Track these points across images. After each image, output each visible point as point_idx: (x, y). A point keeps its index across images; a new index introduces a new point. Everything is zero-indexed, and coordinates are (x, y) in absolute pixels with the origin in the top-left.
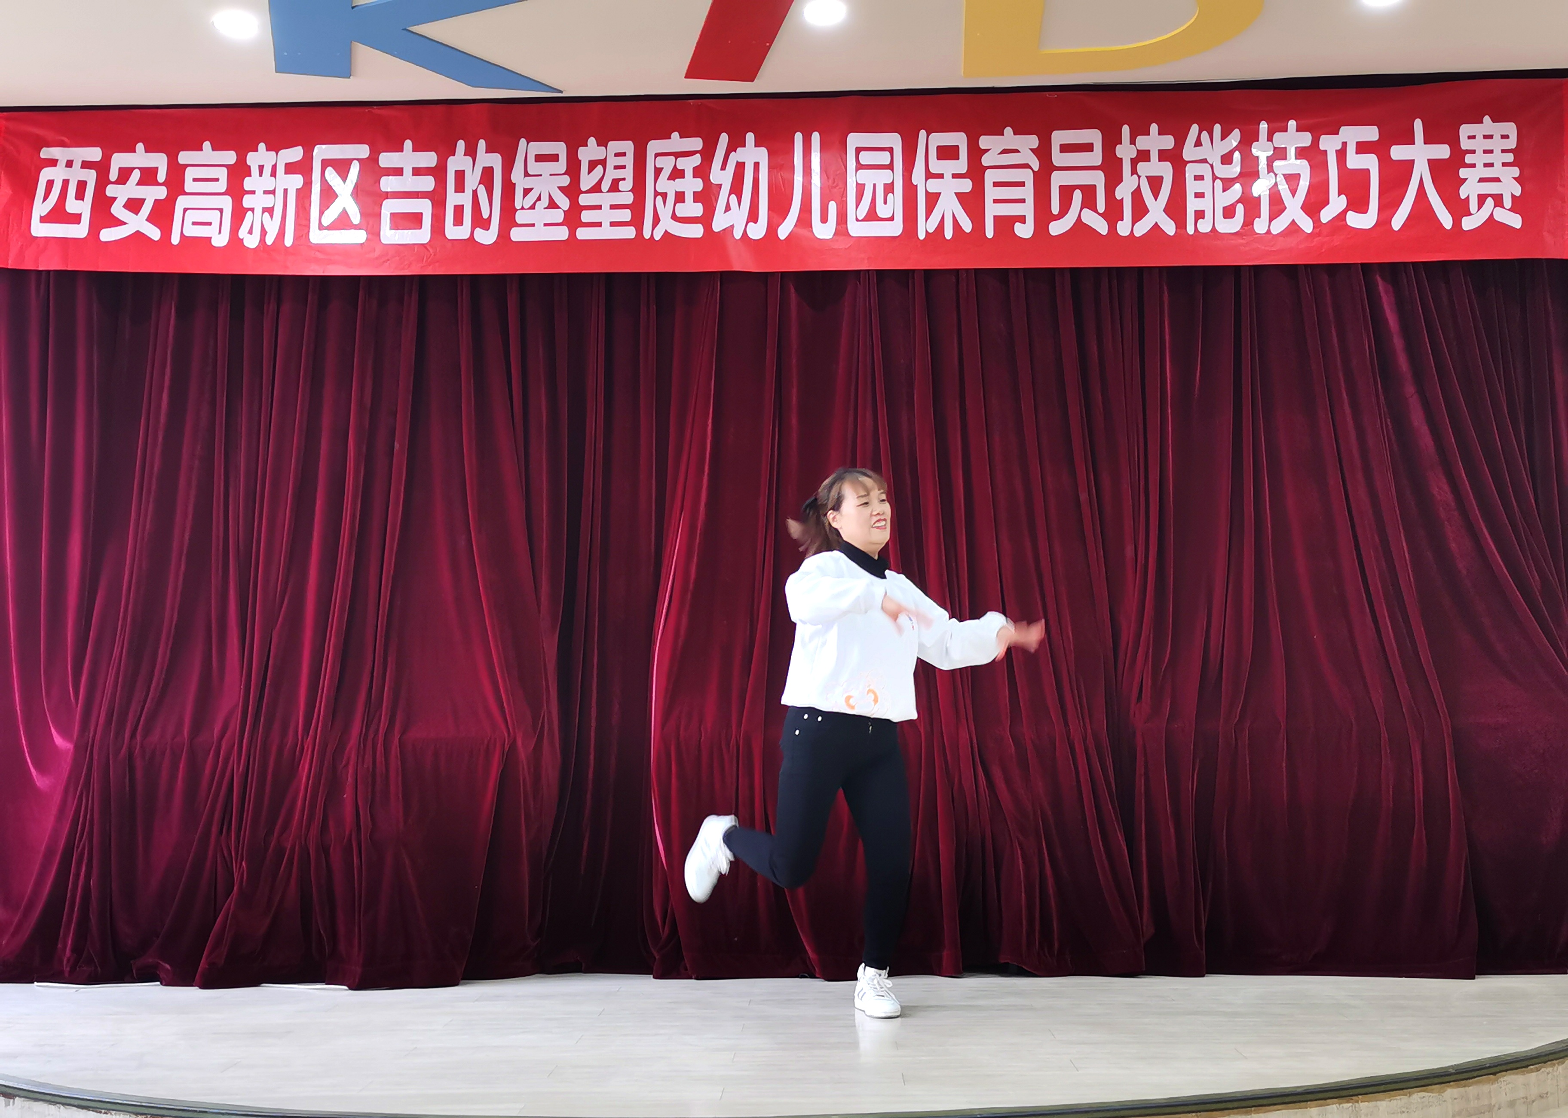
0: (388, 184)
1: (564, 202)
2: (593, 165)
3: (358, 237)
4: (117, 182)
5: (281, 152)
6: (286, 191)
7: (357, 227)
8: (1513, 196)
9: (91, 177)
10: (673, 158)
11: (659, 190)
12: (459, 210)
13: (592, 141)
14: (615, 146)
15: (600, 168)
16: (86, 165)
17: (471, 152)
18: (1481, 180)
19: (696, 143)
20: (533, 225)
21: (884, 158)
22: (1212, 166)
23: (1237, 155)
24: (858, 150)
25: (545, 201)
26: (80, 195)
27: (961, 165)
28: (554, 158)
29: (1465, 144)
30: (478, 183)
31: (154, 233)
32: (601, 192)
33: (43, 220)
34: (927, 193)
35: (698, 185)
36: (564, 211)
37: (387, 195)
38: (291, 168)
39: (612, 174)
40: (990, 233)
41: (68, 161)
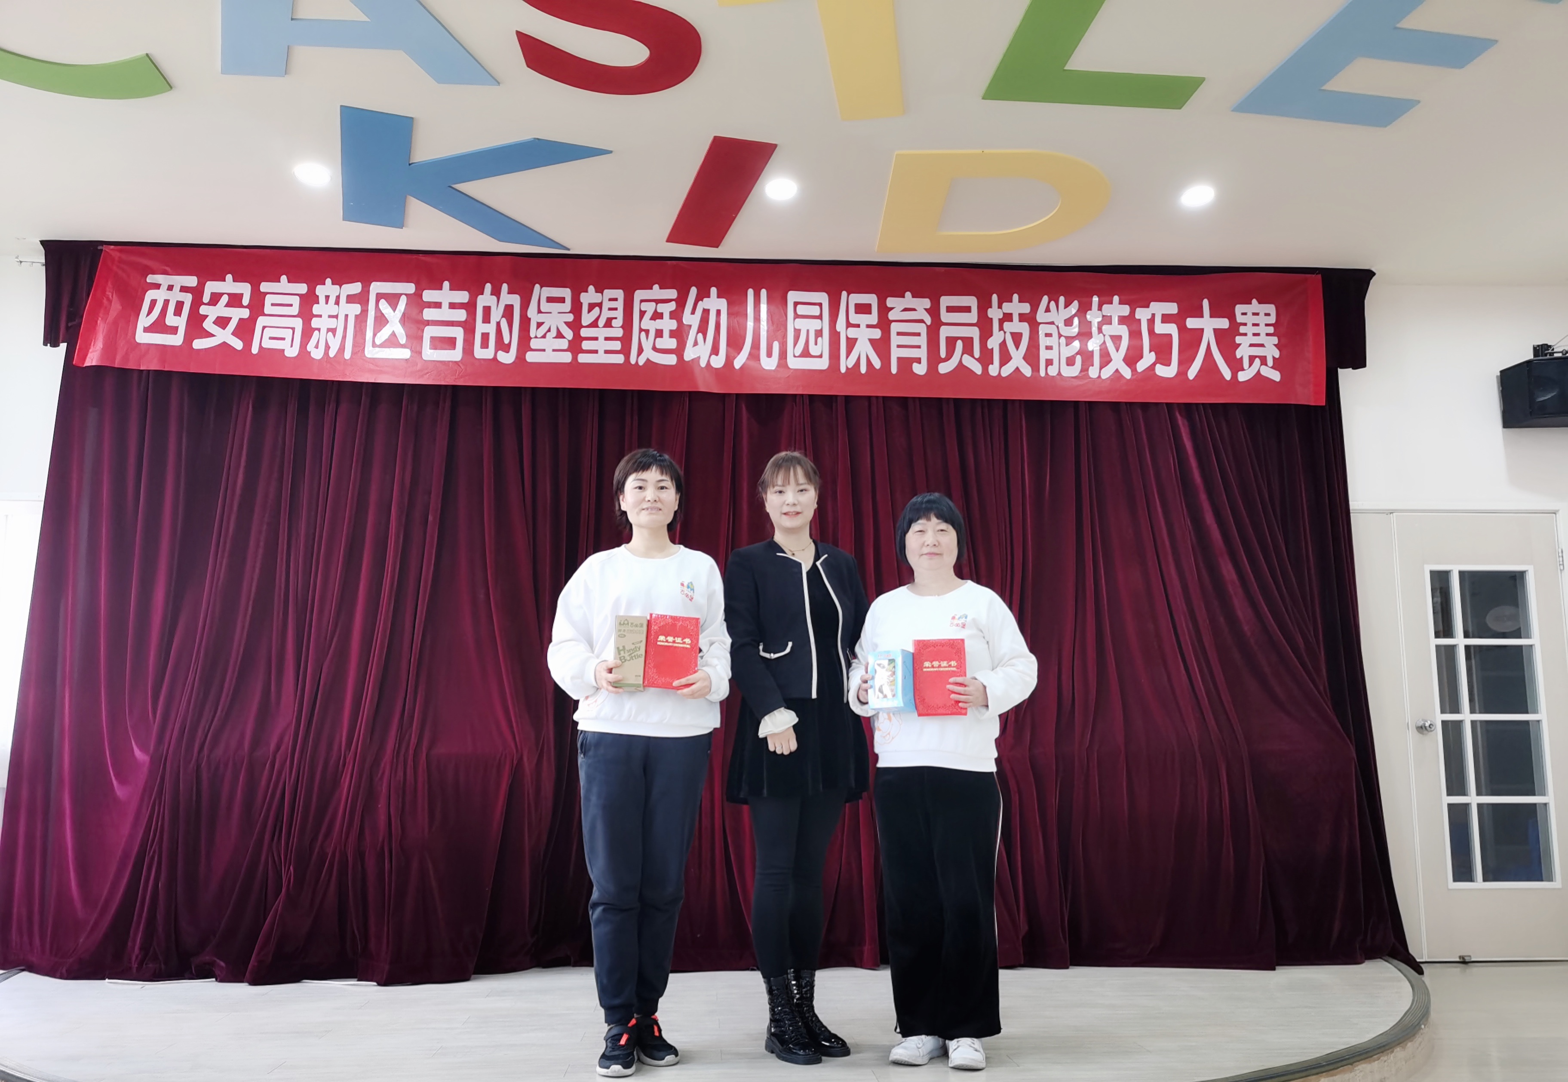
0: (429, 314)
1: (569, 334)
2: (591, 307)
3: (405, 354)
4: (208, 304)
5: (344, 286)
6: (347, 316)
7: (403, 346)
8: (1274, 358)
9: (188, 298)
10: (654, 304)
11: (643, 327)
12: (485, 337)
13: (591, 288)
14: (609, 293)
15: (597, 309)
16: (184, 289)
17: (496, 292)
18: (1251, 345)
19: (672, 294)
20: (544, 350)
21: (815, 310)
22: (1058, 327)
23: (1076, 321)
24: (796, 304)
25: (554, 333)
26: (178, 312)
27: (873, 318)
28: (562, 300)
29: (1240, 319)
30: (501, 316)
31: (238, 344)
32: (597, 327)
33: (146, 330)
34: (847, 338)
35: (673, 325)
36: (569, 341)
37: (428, 323)
38: (351, 299)
39: (606, 314)
40: (894, 370)
41: (169, 286)
